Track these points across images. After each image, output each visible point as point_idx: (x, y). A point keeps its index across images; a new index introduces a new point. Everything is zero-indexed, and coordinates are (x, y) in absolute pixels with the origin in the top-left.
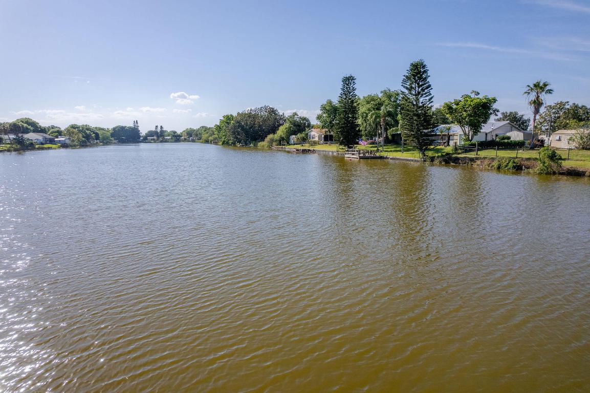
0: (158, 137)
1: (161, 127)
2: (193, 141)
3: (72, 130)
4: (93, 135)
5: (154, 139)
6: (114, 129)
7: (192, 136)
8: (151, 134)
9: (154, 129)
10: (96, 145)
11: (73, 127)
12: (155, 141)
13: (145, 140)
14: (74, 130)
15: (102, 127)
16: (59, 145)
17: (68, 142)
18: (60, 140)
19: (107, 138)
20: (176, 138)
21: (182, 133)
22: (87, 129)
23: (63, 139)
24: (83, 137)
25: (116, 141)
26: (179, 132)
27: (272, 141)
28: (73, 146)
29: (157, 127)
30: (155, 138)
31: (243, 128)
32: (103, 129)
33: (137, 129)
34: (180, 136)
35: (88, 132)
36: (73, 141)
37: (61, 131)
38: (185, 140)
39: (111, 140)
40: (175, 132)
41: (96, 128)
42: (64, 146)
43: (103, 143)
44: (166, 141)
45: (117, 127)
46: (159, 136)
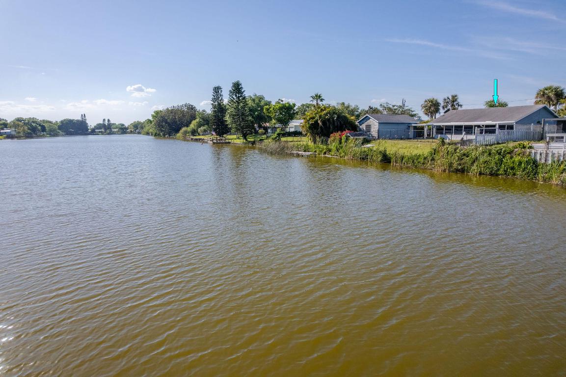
0: (106, 130)
1: (109, 120)
2: (139, 133)
3: (17, 123)
4: (40, 128)
5: (101, 132)
6: (62, 122)
7: (137, 128)
8: (99, 126)
9: (102, 122)
10: (43, 136)
11: (19, 120)
12: (102, 133)
13: (93, 132)
14: (20, 123)
15: (50, 120)
16: (5, 136)
17: (13, 133)
18: (5, 132)
19: (54, 130)
20: (123, 130)
21: (129, 126)
22: (33, 122)
23: (9, 131)
24: (29, 129)
25: (63, 134)
26: (126, 125)
27: (186, 132)
28: (19, 137)
29: (104, 120)
30: (103, 130)
31: (166, 122)
32: (50, 122)
33: (85, 122)
34: (127, 129)
35: (34, 125)
36: (19, 133)
37: (7, 124)
38: (131, 132)
39: (59, 132)
40: (123, 125)
41: (44, 120)
42: (10, 136)
43: (50, 134)
44: (113, 133)
45: (65, 120)
46: (106, 128)
